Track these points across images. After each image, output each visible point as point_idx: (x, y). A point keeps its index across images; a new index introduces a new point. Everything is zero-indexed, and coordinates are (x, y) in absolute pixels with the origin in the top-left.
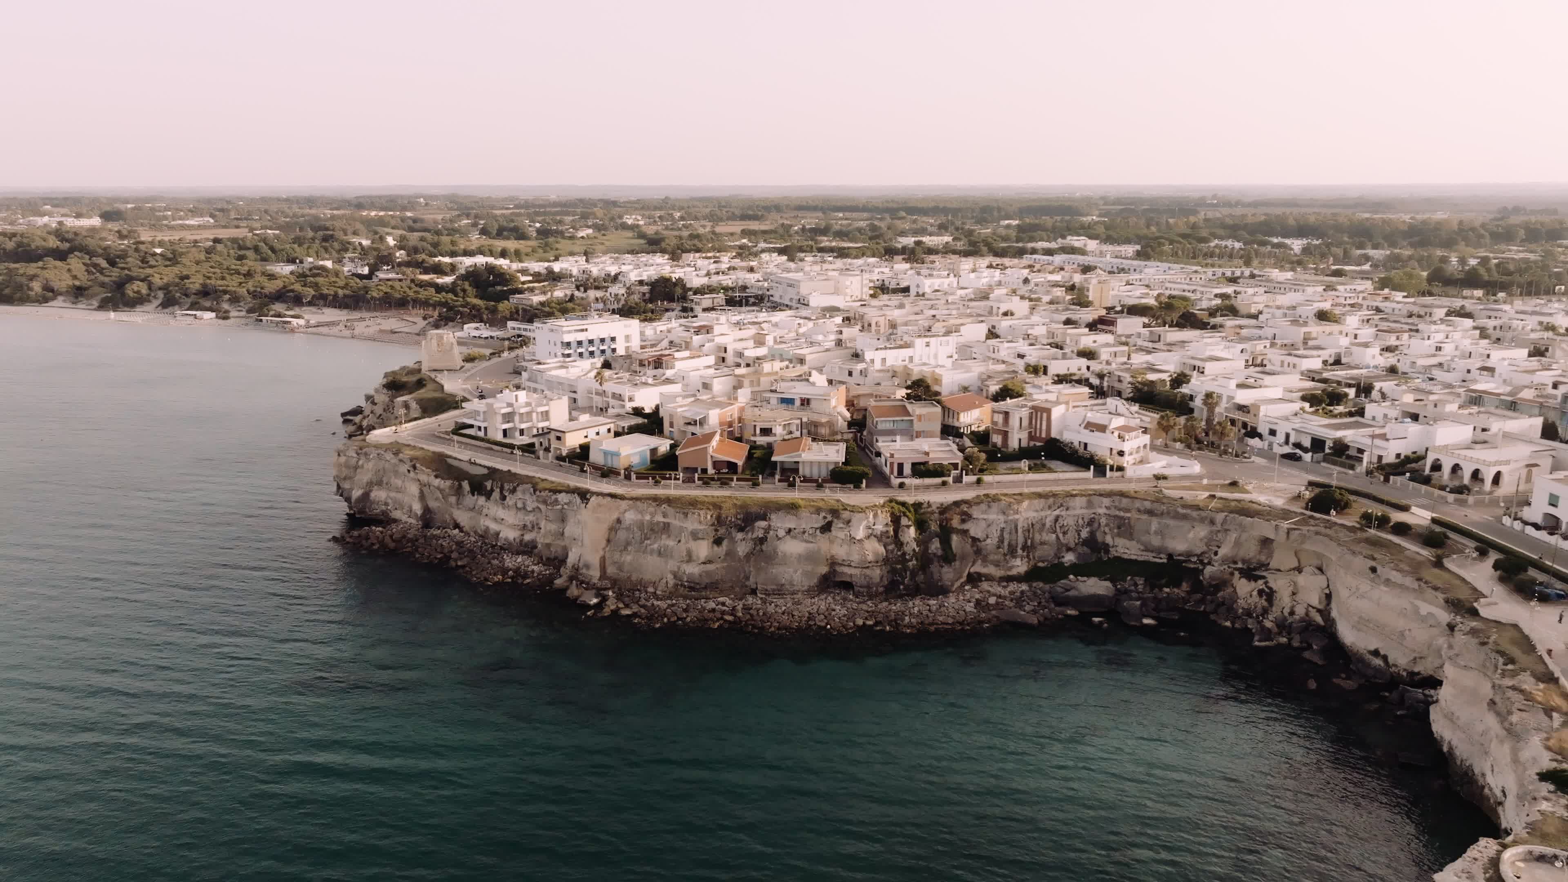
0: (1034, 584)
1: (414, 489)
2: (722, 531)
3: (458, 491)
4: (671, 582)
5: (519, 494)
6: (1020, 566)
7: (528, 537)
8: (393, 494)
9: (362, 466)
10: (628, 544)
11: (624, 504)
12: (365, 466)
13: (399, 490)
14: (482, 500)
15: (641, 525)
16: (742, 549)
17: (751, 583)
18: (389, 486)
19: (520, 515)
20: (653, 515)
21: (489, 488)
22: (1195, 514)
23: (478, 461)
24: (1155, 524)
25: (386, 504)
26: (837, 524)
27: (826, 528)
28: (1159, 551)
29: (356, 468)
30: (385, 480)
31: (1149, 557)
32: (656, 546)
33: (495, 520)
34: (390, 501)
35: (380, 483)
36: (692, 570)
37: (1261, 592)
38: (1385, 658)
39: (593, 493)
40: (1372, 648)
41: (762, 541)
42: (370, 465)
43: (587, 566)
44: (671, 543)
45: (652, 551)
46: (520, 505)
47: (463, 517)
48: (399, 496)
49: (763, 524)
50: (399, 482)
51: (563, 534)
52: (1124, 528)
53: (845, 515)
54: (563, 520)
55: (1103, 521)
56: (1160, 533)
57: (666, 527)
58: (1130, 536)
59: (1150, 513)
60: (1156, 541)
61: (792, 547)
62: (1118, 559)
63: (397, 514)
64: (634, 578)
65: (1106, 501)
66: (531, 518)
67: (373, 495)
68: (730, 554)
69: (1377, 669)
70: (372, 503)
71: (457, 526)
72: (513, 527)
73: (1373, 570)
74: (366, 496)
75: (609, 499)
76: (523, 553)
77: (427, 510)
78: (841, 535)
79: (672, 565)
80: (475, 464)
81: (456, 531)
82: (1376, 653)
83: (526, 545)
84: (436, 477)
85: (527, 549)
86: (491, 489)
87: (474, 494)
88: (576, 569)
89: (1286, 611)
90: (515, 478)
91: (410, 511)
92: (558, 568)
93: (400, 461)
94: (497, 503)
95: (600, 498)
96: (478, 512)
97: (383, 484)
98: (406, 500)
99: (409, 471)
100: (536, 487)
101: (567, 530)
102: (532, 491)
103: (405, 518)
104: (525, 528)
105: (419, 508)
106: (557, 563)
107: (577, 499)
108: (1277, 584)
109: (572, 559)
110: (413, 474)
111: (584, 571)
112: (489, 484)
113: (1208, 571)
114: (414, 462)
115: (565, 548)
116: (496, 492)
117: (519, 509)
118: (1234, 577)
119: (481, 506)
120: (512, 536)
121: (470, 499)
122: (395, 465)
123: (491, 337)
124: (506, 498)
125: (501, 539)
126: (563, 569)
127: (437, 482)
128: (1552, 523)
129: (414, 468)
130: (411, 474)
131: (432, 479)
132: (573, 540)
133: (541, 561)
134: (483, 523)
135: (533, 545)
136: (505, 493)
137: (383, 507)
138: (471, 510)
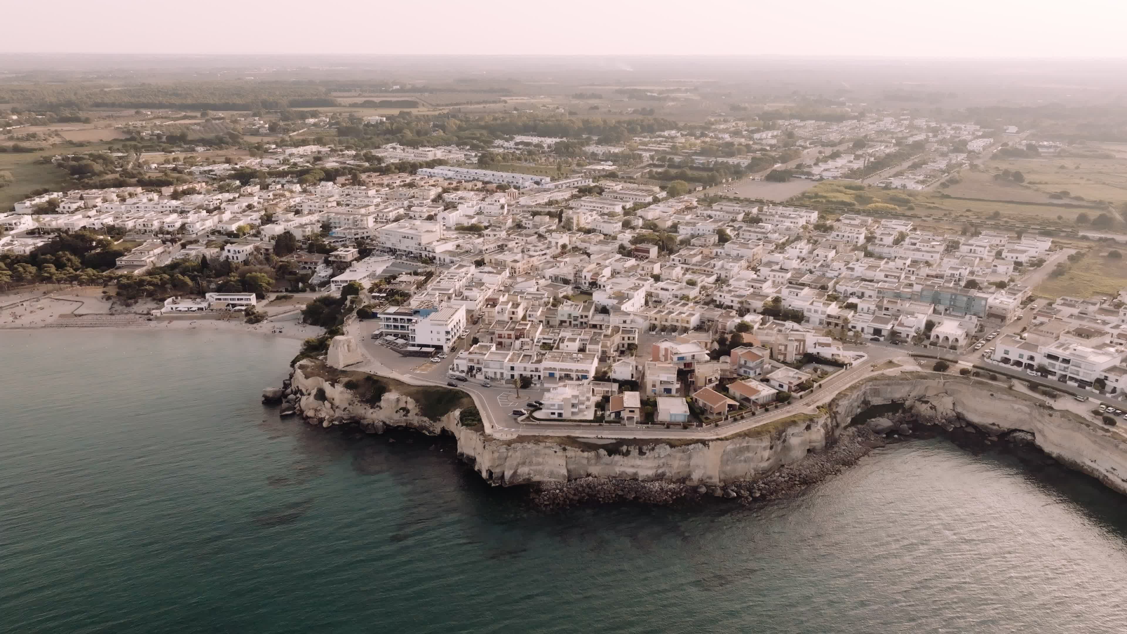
0: (859, 426)
1: (562, 461)
2: (773, 443)
3: (598, 457)
4: (753, 472)
5: (657, 450)
6: (849, 420)
7: (660, 471)
8: (533, 468)
9: (511, 456)
10: (728, 460)
11: (728, 442)
12: (513, 455)
13: (539, 464)
14: (617, 458)
15: (734, 450)
16: (779, 448)
17: (783, 462)
18: (531, 463)
19: (656, 461)
20: (740, 444)
21: (624, 450)
22: (906, 382)
23: (604, 436)
24: (889, 389)
25: (529, 474)
26: (813, 425)
27: (808, 428)
28: (888, 399)
29: (506, 458)
30: (527, 461)
31: (885, 403)
32: (742, 458)
33: (633, 466)
34: (532, 472)
35: (524, 463)
36: (765, 465)
37: (931, 408)
38: (998, 425)
39: (709, 440)
40: (991, 422)
41: (784, 441)
42: (518, 454)
43: (710, 478)
44: (750, 455)
45: (740, 461)
46: (656, 456)
47: (594, 470)
48: (540, 467)
49: (784, 434)
50: (540, 460)
51: (689, 465)
52: (876, 392)
53: (816, 420)
54: (690, 458)
55: (868, 392)
56: (890, 392)
57: (748, 449)
58: (879, 396)
59: (888, 385)
60: (889, 396)
61: (794, 441)
62: (873, 406)
63: (537, 478)
64: (733, 476)
65: (871, 383)
66: (663, 460)
67: (519, 471)
68: (775, 452)
69: (997, 430)
70: (519, 476)
71: (588, 475)
72: (651, 468)
73: (992, 395)
74: (515, 473)
75: (720, 442)
76: (658, 480)
77: (569, 471)
78: (816, 430)
79: (752, 465)
80: (602, 438)
81: (590, 478)
82: (994, 424)
83: (659, 475)
84: (583, 451)
85: (660, 477)
86: (627, 450)
87: (610, 455)
88: (701, 481)
89: (944, 414)
90: (646, 442)
91: (551, 474)
92: (684, 483)
93: (545, 447)
94: (634, 458)
95: (714, 442)
96: (616, 464)
97: (527, 463)
98: (547, 469)
99: (556, 452)
100: (672, 444)
101: (693, 462)
102: (668, 447)
103: (546, 479)
104: (659, 467)
105: (564, 472)
106: (682, 480)
107: (700, 445)
108: (935, 403)
109: (696, 476)
110: (560, 453)
111: (708, 480)
112: (624, 448)
113: (908, 403)
114: (563, 446)
115: (689, 471)
116: (634, 452)
117: (655, 458)
118: (917, 404)
119: (617, 461)
120: (651, 473)
121: (607, 459)
122: (537, 450)
123: (202, 309)
124: (645, 454)
125: (642, 476)
126: (688, 483)
127: (586, 454)
128: (1006, 361)
129: (565, 449)
130: (558, 453)
131: (579, 453)
132: (698, 466)
133: (671, 481)
134: (618, 470)
135: (663, 474)
136: (644, 451)
137: (527, 477)
138: (607, 464)
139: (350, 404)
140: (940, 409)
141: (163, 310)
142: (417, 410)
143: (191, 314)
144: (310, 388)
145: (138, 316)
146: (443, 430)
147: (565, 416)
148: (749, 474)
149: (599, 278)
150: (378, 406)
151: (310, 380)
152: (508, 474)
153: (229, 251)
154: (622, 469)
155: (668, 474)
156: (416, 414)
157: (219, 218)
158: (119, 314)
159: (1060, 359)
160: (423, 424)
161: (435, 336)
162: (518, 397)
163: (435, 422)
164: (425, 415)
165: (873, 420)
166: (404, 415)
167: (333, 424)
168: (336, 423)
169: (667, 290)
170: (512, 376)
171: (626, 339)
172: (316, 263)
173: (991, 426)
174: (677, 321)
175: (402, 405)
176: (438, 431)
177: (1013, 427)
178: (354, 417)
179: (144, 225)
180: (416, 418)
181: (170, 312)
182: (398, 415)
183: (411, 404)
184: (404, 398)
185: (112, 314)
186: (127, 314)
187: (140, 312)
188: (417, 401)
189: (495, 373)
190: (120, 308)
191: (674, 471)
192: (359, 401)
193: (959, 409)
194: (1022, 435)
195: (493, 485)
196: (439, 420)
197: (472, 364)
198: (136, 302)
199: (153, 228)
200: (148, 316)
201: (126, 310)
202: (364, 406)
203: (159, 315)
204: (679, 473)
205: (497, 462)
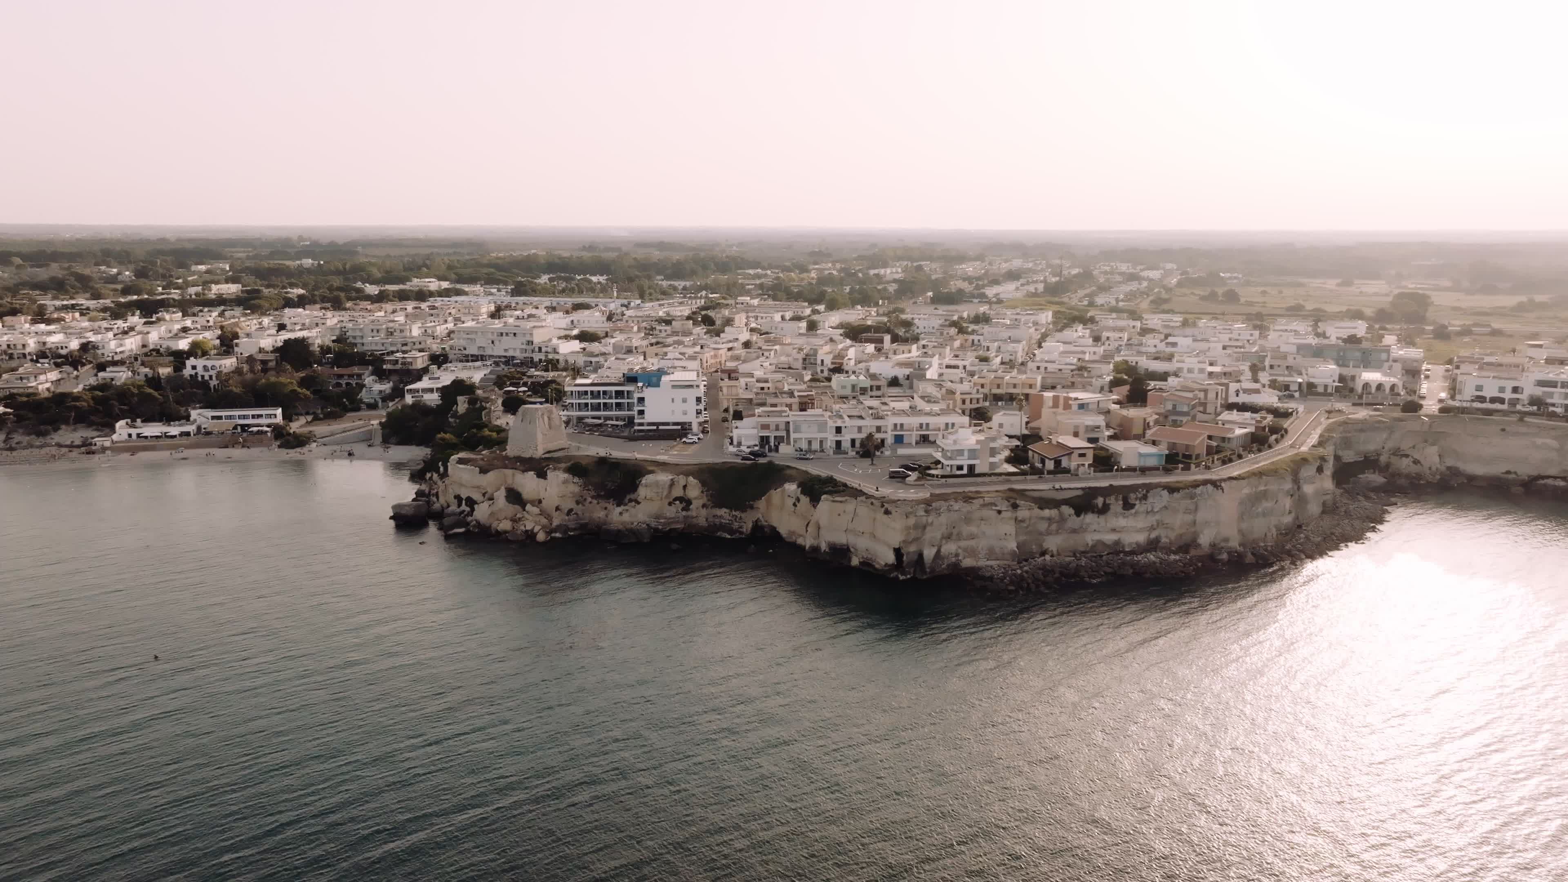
1: (1010, 528)
2: (1292, 488)
3: (1062, 519)
4: (1275, 532)
5: (1149, 501)
7: (1153, 535)
8: (963, 544)
9: (932, 523)
11: (1242, 484)
13: (972, 537)
14: (1089, 518)
15: (1252, 496)
16: (1296, 498)
17: (1300, 521)
18: (959, 537)
19: (1149, 518)
20: (1257, 487)
21: (1100, 505)
22: (1382, 425)
23: (1064, 486)
25: (957, 555)
26: (1325, 466)
27: (1320, 470)
28: (1361, 453)
29: (924, 527)
30: (955, 532)
31: (1358, 457)
33: (1114, 530)
34: (960, 551)
35: (950, 537)
37: (1414, 463)
38: (1515, 473)
39: (1220, 481)
41: (1300, 488)
42: (943, 519)
43: (1226, 540)
44: (1269, 504)
45: (1258, 515)
46: (1149, 508)
47: (1053, 543)
49: (1298, 478)
50: (973, 529)
51: (1194, 522)
52: (1349, 443)
53: (1327, 458)
54: (1196, 509)
55: (1340, 442)
56: (1364, 442)
57: (1266, 495)
58: (1350, 448)
60: (1360, 448)
61: (1309, 489)
62: (1345, 464)
63: (967, 562)
66: (1157, 517)
67: (943, 550)
68: (1294, 502)
69: (1515, 480)
70: (944, 558)
71: (1044, 552)
72: (1140, 531)
74: (938, 553)
75: (1235, 482)
76: (1152, 549)
77: (1019, 545)
80: (1061, 489)
81: (1047, 557)
82: (1508, 472)
83: (1153, 542)
84: (1040, 509)
85: (1153, 545)
86: (1104, 503)
87: (1078, 514)
88: (1213, 545)
89: (1434, 469)
90: (1134, 488)
91: (991, 553)
92: (1187, 552)
93: (984, 505)
94: (1116, 515)
95: (1228, 483)
96: (1085, 530)
97: (954, 537)
98: (982, 544)
99: (999, 512)
100: (1172, 489)
101: (1201, 516)
102: (1165, 492)
103: (982, 563)
104: (1152, 528)
105: (1012, 545)
106: (1184, 548)
107: (1210, 487)
108: (1417, 456)
109: (1205, 539)
110: (1007, 515)
111: (1223, 544)
112: (1100, 501)
113: (1383, 459)
114: (1012, 501)
115: (1195, 532)
116: (1116, 505)
117: (1148, 513)
118: (1394, 460)
119: (1088, 524)
120: (1141, 538)
121: (1074, 521)
122: (969, 512)
123: (188, 434)
124: (1132, 506)
125: (1130, 544)
126: (1193, 552)
127: (1047, 513)
128: (1482, 399)
129: (1015, 506)
130: (1004, 514)
131: (1037, 511)
132: (1207, 523)
133: (1168, 551)
134: (1090, 538)
135: (1157, 540)
136: (1132, 501)
137: (954, 560)
138: (1074, 531)
139: (578, 503)
140: (1426, 464)
141: (115, 437)
142: (704, 500)
143: (169, 441)
144: (490, 490)
145: (64, 450)
146: (757, 527)
147: (978, 471)
148: (1269, 535)
149: (845, 361)
150: (630, 501)
151: (491, 475)
152: (929, 553)
153: (194, 367)
154: (1097, 537)
155: (1164, 540)
156: (704, 506)
157: (143, 339)
158: (25, 448)
159: (1559, 385)
160: (717, 521)
161: (679, 407)
162: (872, 464)
163: (743, 511)
164: (720, 506)
165: (1361, 476)
166: (683, 509)
167: (553, 538)
168: (558, 535)
169: (956, 367)
170: (838, 443)
171: (968, 402)
172: (359, 376)
173: (1506, 476)
174: (1015, 386)
175: (678, 492)
176: (748, 527)
177: (1535, 473)
178: (586, 525)
179: (9, 346)
180: (704, 512)
181: (126, 441)
182: (673, 509)
183: (694, 490)
184: (682, 480)
185: (11, 449)
186: (41, 447)
187: (68, 443)
188: (703, 483)
189: (810, 442)
190: (25, 439)
191: (1173, 535)
192: (593, 497)
193: (1450, 462)
194: (1550, 482)
195: (901, 578)
196: (752, 507)
197: (765, 433)
198: (56, 429)
199: (28, 350)
200: (87, 448)
201: (38, 442)
202: (603, 504)
203: (107, 444)
204: (1181, 535)
205: (913, 534)
